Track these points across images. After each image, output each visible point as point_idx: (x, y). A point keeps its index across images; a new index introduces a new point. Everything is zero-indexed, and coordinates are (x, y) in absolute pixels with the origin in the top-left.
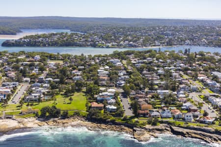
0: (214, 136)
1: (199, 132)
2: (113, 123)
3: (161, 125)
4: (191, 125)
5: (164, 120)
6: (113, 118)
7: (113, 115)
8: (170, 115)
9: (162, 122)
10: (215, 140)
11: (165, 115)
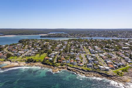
0: (81, 71)
1: (76, 69)
2: (49, 65)
3: (65, 66)
4: (74, 66)
5: (66, 64)
6: (50, 63)
7: (50, 62)
8: (69, 62)
9: (65, 65)
10: (80, 73)
11: (67, 62)
